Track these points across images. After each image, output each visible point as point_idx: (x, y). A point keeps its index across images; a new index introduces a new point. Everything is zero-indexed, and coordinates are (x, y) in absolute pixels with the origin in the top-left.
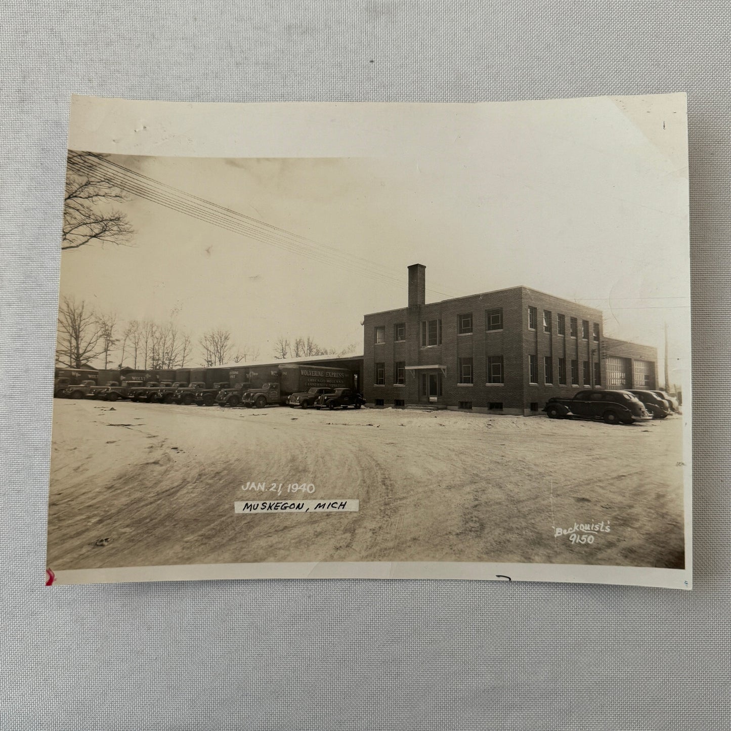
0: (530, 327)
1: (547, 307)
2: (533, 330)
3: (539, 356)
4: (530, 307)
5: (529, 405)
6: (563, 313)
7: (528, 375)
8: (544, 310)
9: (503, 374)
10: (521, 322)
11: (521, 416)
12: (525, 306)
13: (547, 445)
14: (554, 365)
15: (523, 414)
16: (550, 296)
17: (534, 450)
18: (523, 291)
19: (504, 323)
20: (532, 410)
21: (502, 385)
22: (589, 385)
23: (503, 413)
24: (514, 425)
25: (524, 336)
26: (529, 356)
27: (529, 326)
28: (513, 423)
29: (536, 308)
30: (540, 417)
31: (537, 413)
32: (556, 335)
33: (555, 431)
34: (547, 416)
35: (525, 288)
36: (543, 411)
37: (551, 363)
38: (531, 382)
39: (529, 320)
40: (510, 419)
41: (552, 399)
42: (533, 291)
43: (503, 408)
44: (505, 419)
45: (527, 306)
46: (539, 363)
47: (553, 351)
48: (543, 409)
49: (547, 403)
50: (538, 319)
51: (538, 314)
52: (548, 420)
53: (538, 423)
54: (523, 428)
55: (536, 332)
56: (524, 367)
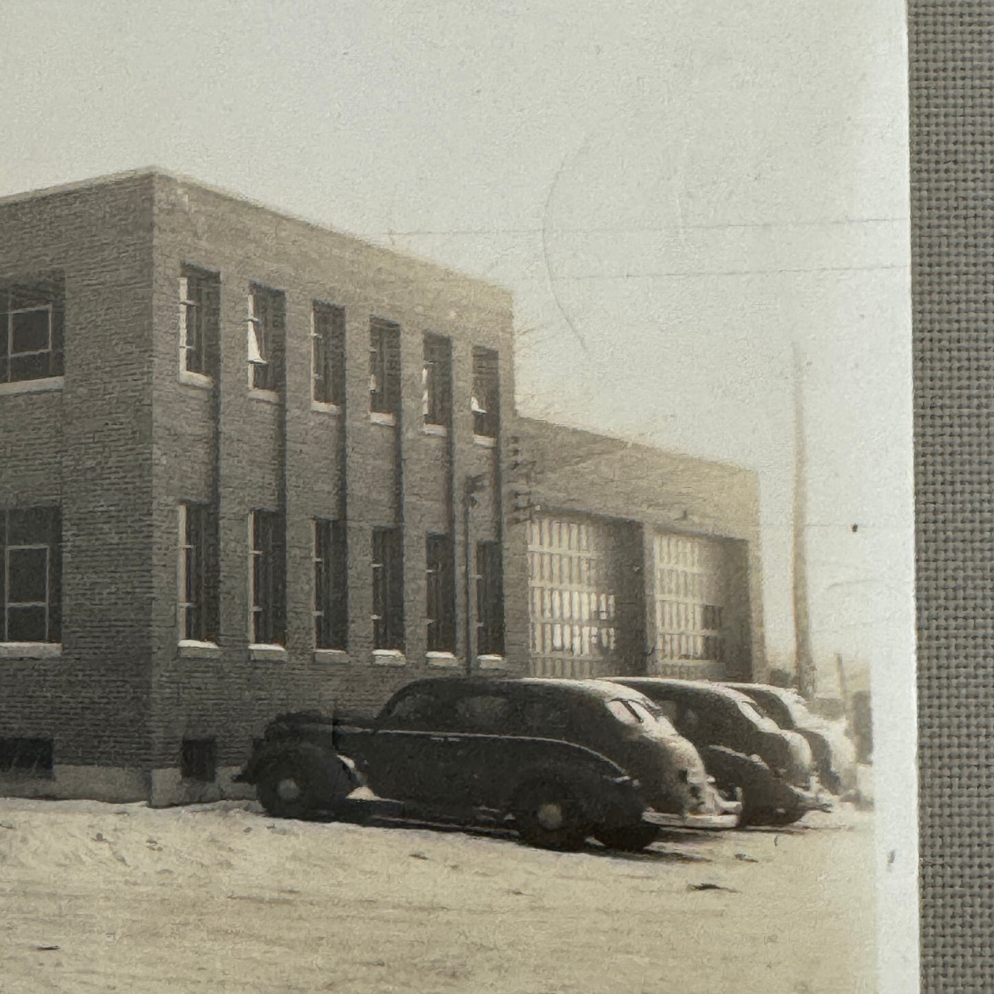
0: (188, 369)
1: (268, 270)
2: (201, 379)
3: (227, 508)
4: (189, 270)
5: (176, 749)
6: (337, 301)
7: (175, 602)
8: (255, 287)
9: (58, 595)
10: (145, 343)
11: (134, 807)
12: (166, 266)
13: (256, 950)
14: (293, 553)
15: (146, 794)
16: (280, 219)
17: (194, 975)
18: (159, 195)
19: (69, 347)
20: (186, 774)
21: (52, 649)
22: (453, 650)
23: (53, 787)
24: (104, 851)
25: (157, 410)
26: (182, 511)
27: (183, 364)
28: (99, 838)
29: (215, 277)
30: (227, 809)
31: (211, 789)
32: (305, 406)
33: (288, 883)
34: (257, 805)
35: (167, 180)
36: (239, 779)
37: (281, 546)
38: (189, 637)
39: (183, 332)
40: (84, 819)
41: (280, 718)
42: (203, 194)
43: (55, 767)
44: (61, 818)
45: (175, 262)
46: (227, 541)
47: (291, 481)
48: (236, 770)
49: (257, 744)
50: (225, 327)
51: (225, 306)
52: (262, 823)
53: (213, 840)
54: (145, 863)
55: (215, 394)
56: (155, 560)
